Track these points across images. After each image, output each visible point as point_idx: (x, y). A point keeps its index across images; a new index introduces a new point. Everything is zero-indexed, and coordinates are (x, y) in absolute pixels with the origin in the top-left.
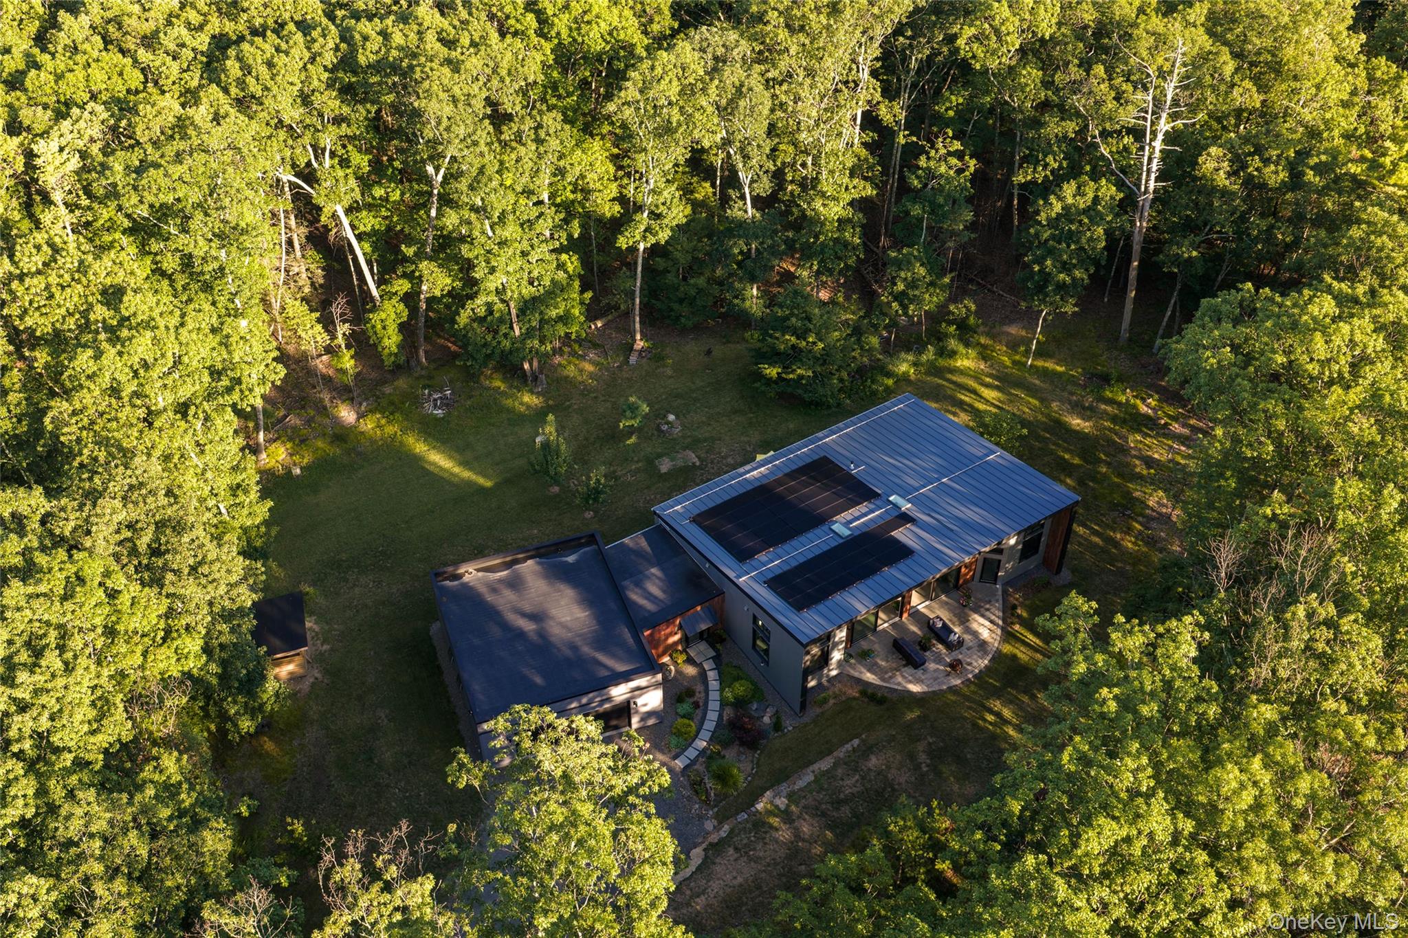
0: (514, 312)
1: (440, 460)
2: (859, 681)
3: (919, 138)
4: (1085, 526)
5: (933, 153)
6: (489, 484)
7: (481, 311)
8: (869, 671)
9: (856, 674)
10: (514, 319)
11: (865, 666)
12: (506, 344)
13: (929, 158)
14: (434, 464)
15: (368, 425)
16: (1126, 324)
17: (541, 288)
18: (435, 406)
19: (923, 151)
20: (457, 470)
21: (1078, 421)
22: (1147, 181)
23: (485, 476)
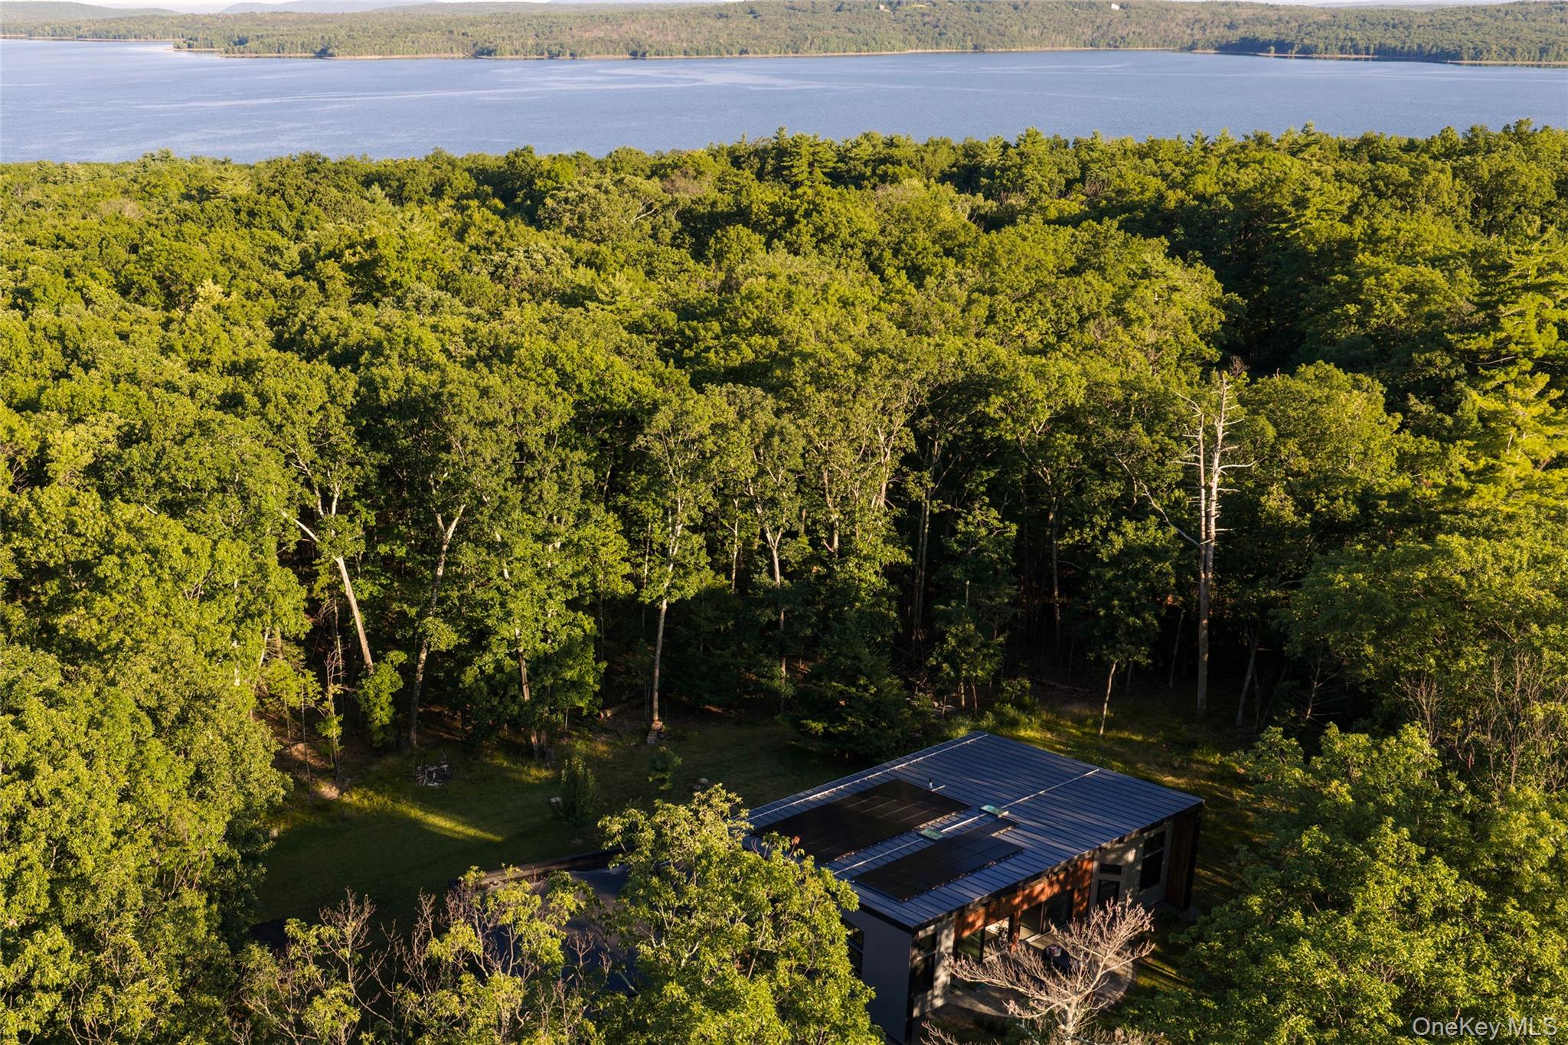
0: (524, 671)
1: (439, 822)
2: (970, 1012)
3: (953, 505)
4: (1205, 868)
5: (970, 518)
6: (498, 839)
7: (490, 669)
8: (981, 1002)
9: (966, 1006)
10: (524, 679)
11: (975, 997)
12: (515, 709)
13: (967, 524)
14: (434, 825)
15: (353, 798)
16: (1201, 693)
17: (556, 645)
18: (431, 779)
19: (958, 516)
20: (460, 828)
21: (1170, 778)
22: (1207, 526)
23: (495, 833)
